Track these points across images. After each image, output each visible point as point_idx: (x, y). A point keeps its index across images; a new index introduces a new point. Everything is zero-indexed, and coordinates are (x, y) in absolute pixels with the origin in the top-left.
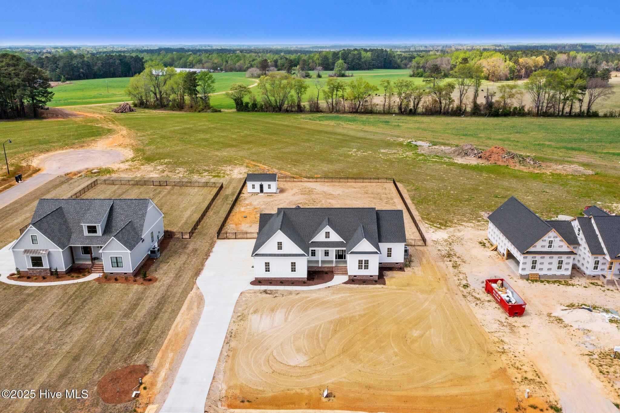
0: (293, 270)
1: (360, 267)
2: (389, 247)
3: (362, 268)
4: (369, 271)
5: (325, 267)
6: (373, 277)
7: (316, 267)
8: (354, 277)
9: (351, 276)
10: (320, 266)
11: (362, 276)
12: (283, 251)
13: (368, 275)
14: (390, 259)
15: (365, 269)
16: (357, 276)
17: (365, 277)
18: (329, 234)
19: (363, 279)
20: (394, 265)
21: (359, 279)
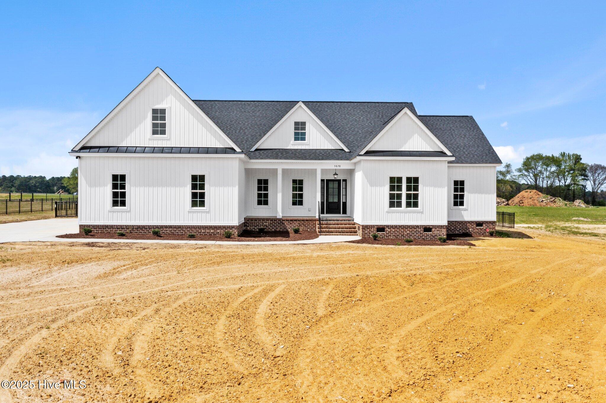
0: (198, 200)
1: (394, 202)
2: (459, 179)
3: (399, 205)
4: (422, 213)
5: (295, 220)
6: (433, 234)
7: (267, 220)
8: (377, 232)
9: (370, 230)
10: (280, 215)
11: (400, 230)
12: (169, 140)
13: (418, 226)
14: (462, 212)
15: (408, 205)
16: (387, 229)
17: (410, 232)
18: (304, 129)
19: (403, 237)
20: (472, 228)
21: (392, 238)
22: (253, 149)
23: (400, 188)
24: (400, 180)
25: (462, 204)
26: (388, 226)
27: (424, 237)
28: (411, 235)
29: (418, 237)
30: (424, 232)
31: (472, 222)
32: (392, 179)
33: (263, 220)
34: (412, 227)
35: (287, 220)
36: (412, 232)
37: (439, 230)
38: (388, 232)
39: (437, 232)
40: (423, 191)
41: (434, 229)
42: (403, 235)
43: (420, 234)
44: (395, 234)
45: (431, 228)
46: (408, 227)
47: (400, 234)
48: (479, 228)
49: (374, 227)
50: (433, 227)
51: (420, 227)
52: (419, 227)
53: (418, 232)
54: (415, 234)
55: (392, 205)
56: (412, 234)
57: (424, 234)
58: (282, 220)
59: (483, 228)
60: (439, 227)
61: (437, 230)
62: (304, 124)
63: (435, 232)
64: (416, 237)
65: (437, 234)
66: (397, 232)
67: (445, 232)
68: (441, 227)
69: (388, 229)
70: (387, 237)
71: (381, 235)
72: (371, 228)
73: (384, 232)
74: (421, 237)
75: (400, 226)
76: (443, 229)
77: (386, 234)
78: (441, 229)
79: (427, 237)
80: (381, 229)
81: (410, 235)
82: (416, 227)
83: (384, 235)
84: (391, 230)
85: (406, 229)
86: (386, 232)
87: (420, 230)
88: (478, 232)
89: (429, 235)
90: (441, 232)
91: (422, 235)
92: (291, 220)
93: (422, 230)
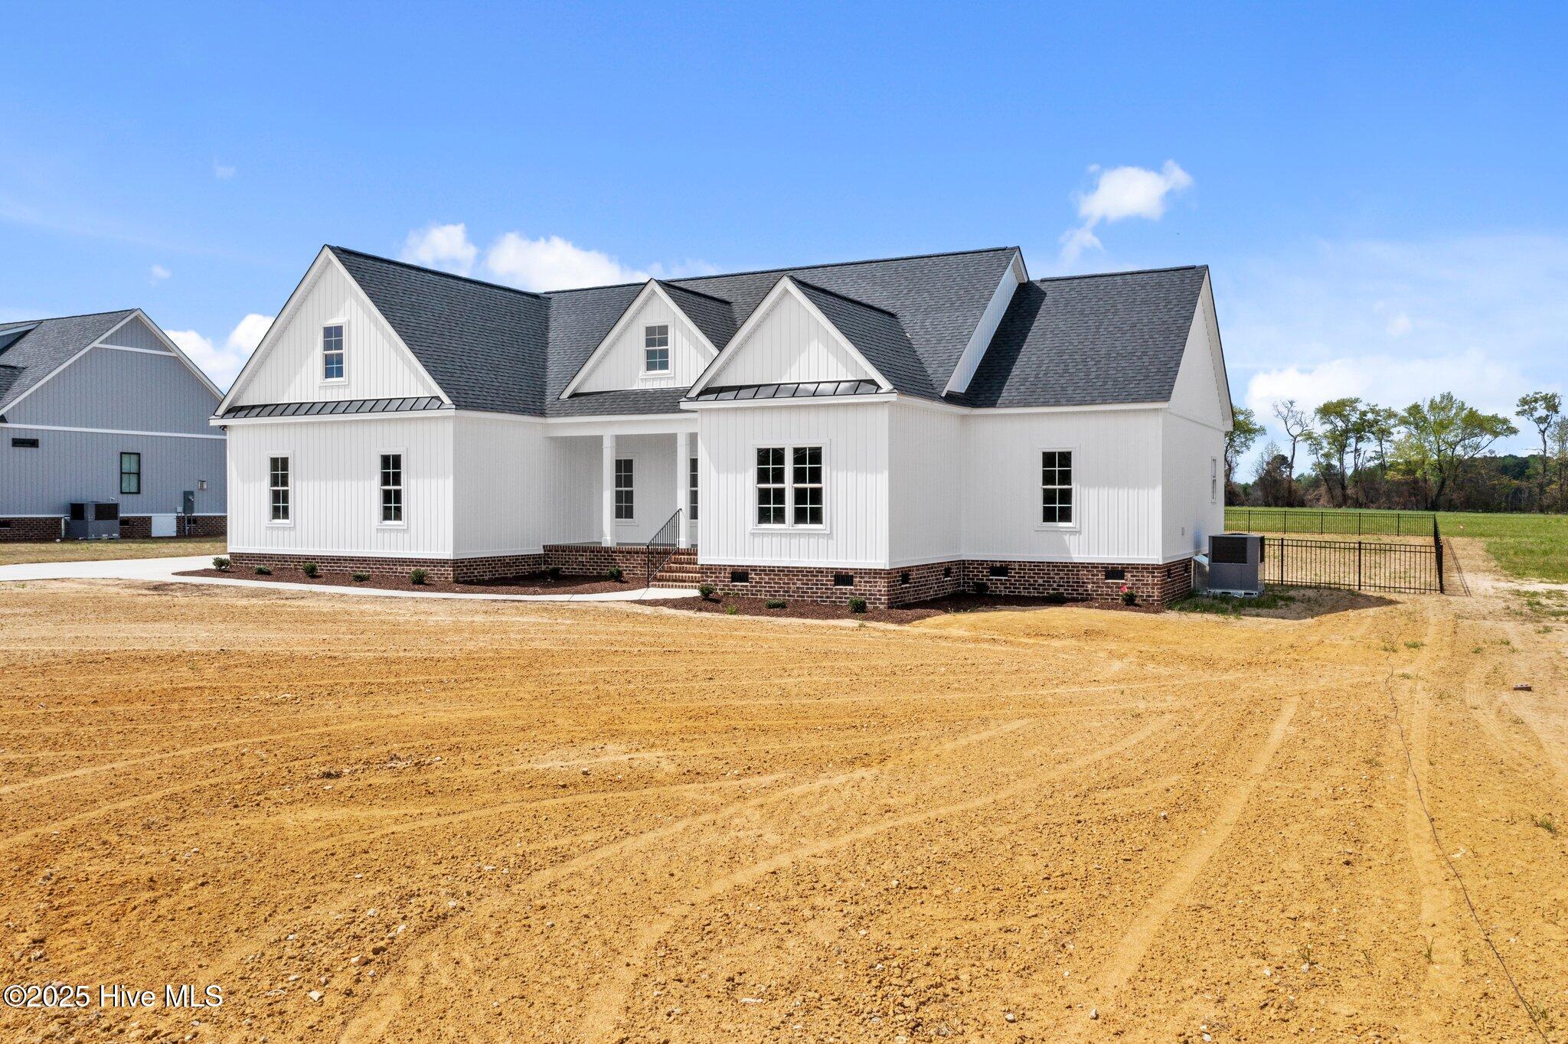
0: (392, 505)
1: (769, 509)
2: (1057, 447)
3: (779, 516)
4: (829, 536)
5: (635, 553)
6: (856, 590)
7: (585, 549)
8: (732, 582)
9: (717, 577)
10: (608, 540)
11: (780, 579)
12: (347, 386)
13: (820, 571)
14: (1067, 537)
15: (800, 517)
16: (753, 576)
17: (802, 584)
18: (665, 342)
19: (789, 596)
20: (1093, 583)
21: (763, 597)
22: (565, 395)
23: (779, 477)
24: (778, 455)
25: (1066, 515)
26: (754, 569)
27: (836, 598)
28: (806, 593)
29: (822, 597)
30: (835, 585)
31: (1094, 566)
32: (763, 455)
33: (576, 551)
34: (807, 572)
35: (621, 552)
36: (808, 584)
37: (870, 582)
38: (756, 582)
39: (866, 586)
40: (833, 482)
41: (858, 579)
42: (787, 592)
43: (826, 589)
44: (771, 587)
45: (852, 577)
46: (800, 571)
47: (781, 587)
48: (1112, 583)
49: (725, 569)
50: (855, 573)
51: (827, 572)
52: (822, 572)
53: (822, 585)
54: (815, 590)
55: (764, 516)
56: (807, 588)
57: (836, 589)
58: (613, 552)
59: (1125, 584)
60: (870, 573)
61: (865, 582)
62: (664, 330)
63: (861, 586)
64: (817, 597)
65: (865, 590)
66: (775, 583)
67: (884, 587)
68: (876, 573)
69: (756, 574)
70: (752, 594)
71: (741, 590)
72: (720, 573)
73: (748, 582)
74: (828, 597)
75: (782, 570)
76: (880, 578)
77: (751, 587)
78: (876, 578)
79: (841, 598)
80: (740, 575)
81: (803, 592)
82: (817, 572)
83: (747, 590)
84: (762, 579)
85: (795, 575)
86: (752, 582)
87: (827, 581)
88: (1109, 595)
89: (846, 594)
90: (876, 586)
91: (832, 593)
92: (627, 553)
93: (830, 580)
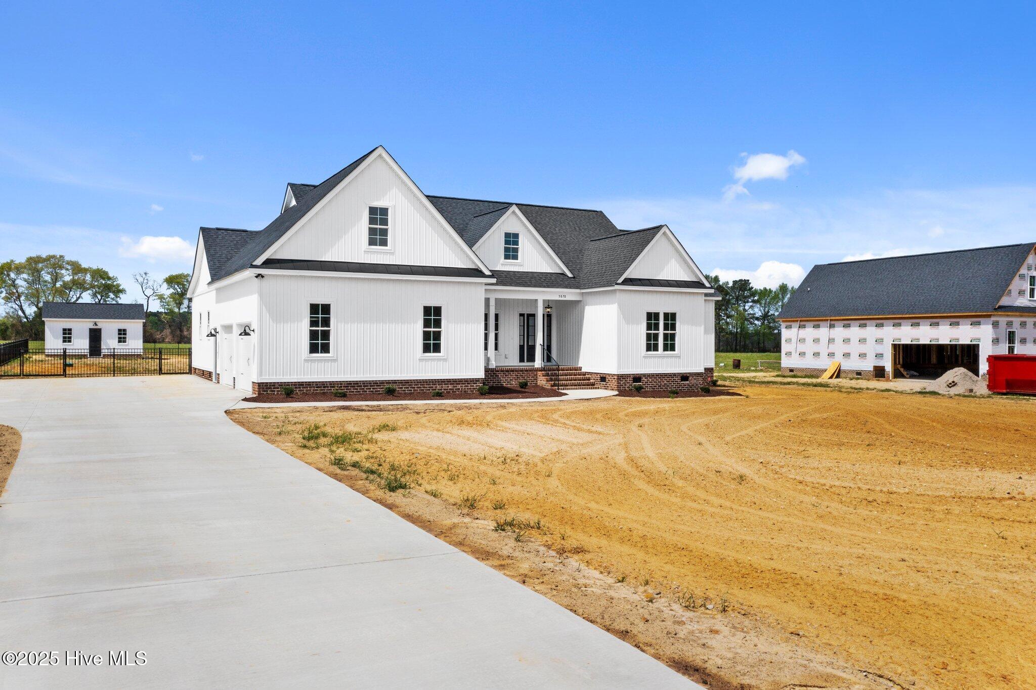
0: (432, 343)
1: (651, 346)
3: (656, 348)
4: (679, 357)
6: (690, 383)
8: (633, 383)
9: (626, 381)
10: (492, 364)
11: (656, 380)
12: (393, 254)
15: (665, 349)
18: (516, 243)
21: (649, 390)
23: (657, 327)
24: (657, 315)
26: (644, 375)
28: (668, 386)
29: (676, 388)
32: (649, 316)
34: (669, 375)
35: (502, 371)
36: (669, 382)
37: (696, 379)
38: (645, 382)
40: (682, 331)
42: (660, 386)
43: (677, 383)
44: (652, 384)
45: (688, 377)
46: (666, 375)
47: (657, 384)
49: (630, 376)
50: (690, 375)
52: (676, 375)
53: (675, 381)
54: (672, 384)
55: (649, 348)
57: (682, 383)
58: (496, 371)
60: (695, 375)
61: (693, 379)
62: (516, 236)
64: (673, 388)
65: (694, 383)
66: (654, 382)
67: (702, 381)
68: (698, 374)
69: (645, 378)
70: (643, 388)
71: (638, 387)
73: (641, 382)
75: (658, 375)
76: (700, 377)
77: (643, 385)
79: (684, 387)
80: (637, 378)
82: (673, 375)
84: (648, 380)
85: (664, 378)
89: (686, 385)
90: (698, 381)
91: (680, 385)
93: (679, 379)
